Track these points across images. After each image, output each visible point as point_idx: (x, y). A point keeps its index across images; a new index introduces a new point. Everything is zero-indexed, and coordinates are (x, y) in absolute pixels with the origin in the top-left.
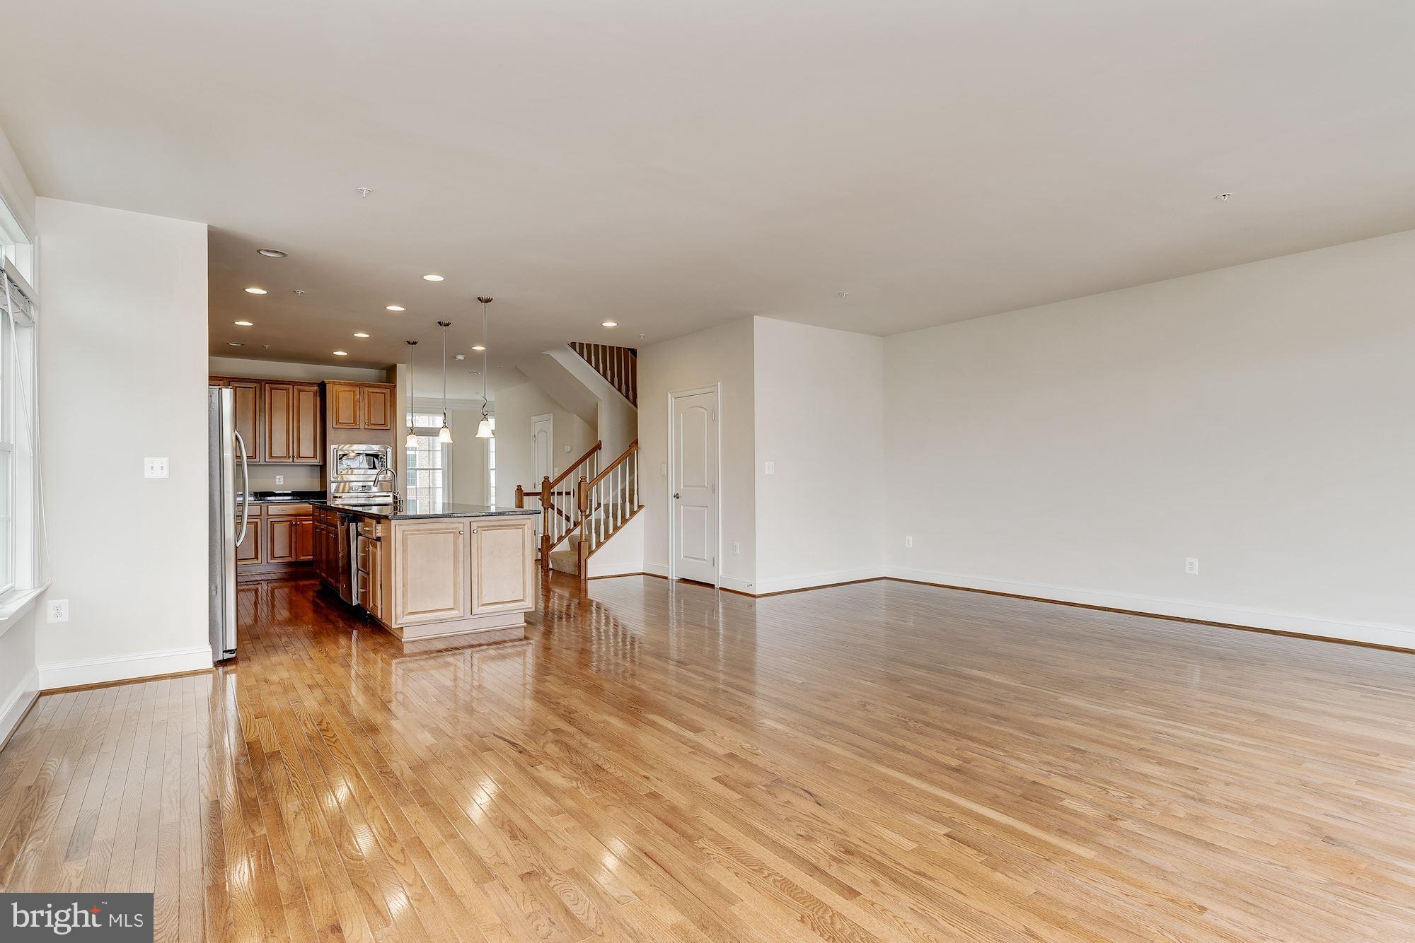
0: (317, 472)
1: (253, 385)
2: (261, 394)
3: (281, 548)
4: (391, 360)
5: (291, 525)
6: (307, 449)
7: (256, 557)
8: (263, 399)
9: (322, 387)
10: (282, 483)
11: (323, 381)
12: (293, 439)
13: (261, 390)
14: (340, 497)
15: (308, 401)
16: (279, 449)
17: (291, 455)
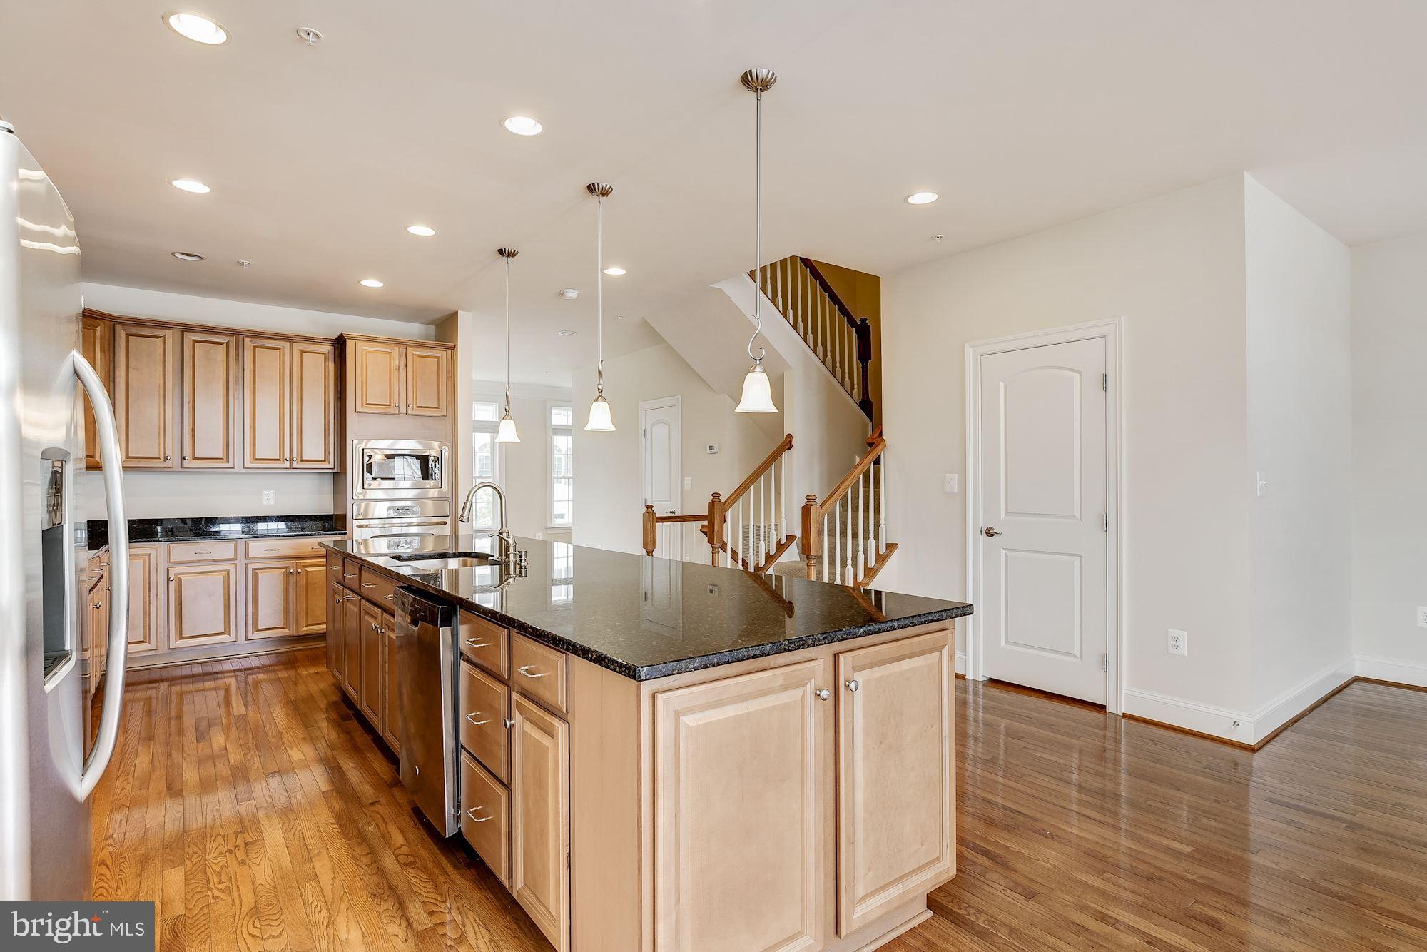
0: (328, 484)
1: (224, 339)
2: (237, 355)
3: (270, 613)
4: (448, 306)
5: (287, 574)
6: (315, 445)
7: (228, 632)
8: (241, 362)
9: (340, 344)
10: (272, 502)
11: (342, 334)
12: (291, 429)
13: (237, 349)
14: (367, 526)
15: (317, 367)
16: (268, 446)
17: (287, 456)
